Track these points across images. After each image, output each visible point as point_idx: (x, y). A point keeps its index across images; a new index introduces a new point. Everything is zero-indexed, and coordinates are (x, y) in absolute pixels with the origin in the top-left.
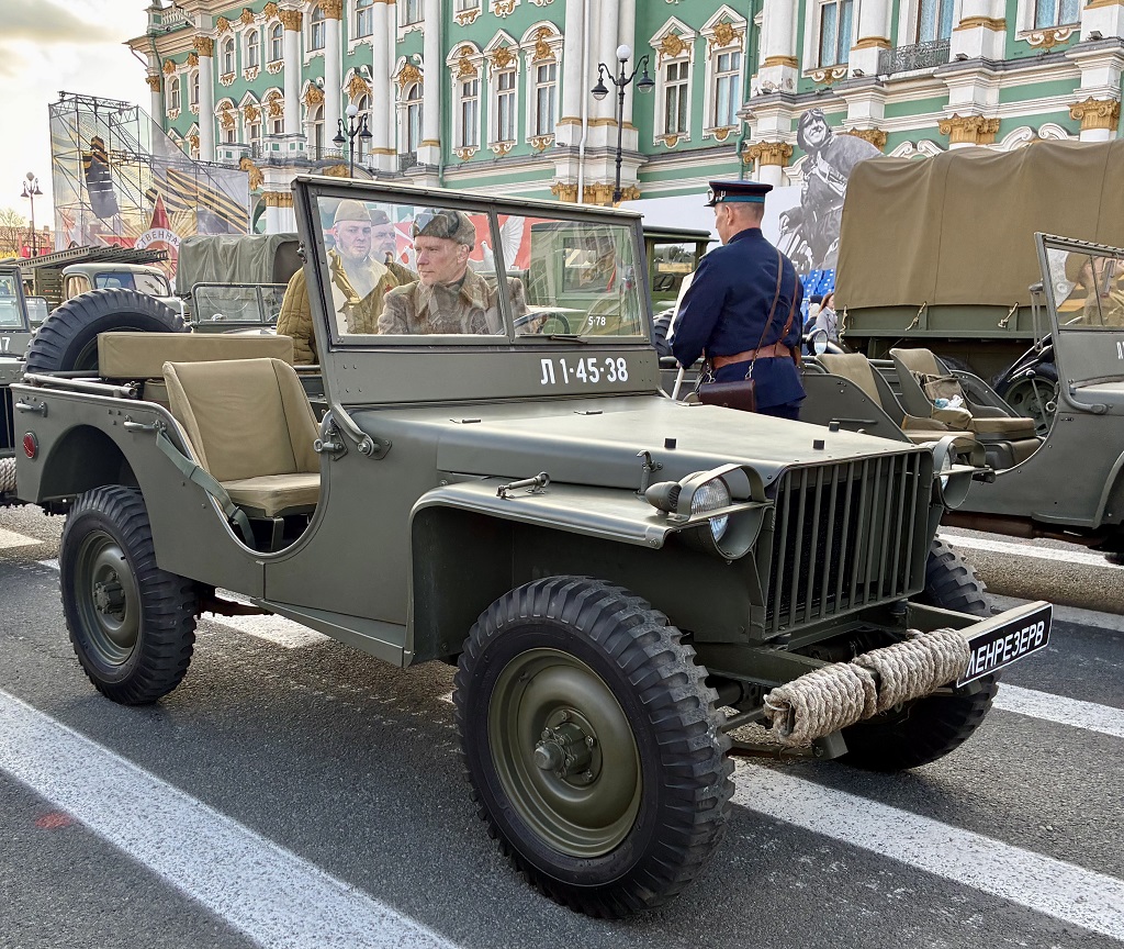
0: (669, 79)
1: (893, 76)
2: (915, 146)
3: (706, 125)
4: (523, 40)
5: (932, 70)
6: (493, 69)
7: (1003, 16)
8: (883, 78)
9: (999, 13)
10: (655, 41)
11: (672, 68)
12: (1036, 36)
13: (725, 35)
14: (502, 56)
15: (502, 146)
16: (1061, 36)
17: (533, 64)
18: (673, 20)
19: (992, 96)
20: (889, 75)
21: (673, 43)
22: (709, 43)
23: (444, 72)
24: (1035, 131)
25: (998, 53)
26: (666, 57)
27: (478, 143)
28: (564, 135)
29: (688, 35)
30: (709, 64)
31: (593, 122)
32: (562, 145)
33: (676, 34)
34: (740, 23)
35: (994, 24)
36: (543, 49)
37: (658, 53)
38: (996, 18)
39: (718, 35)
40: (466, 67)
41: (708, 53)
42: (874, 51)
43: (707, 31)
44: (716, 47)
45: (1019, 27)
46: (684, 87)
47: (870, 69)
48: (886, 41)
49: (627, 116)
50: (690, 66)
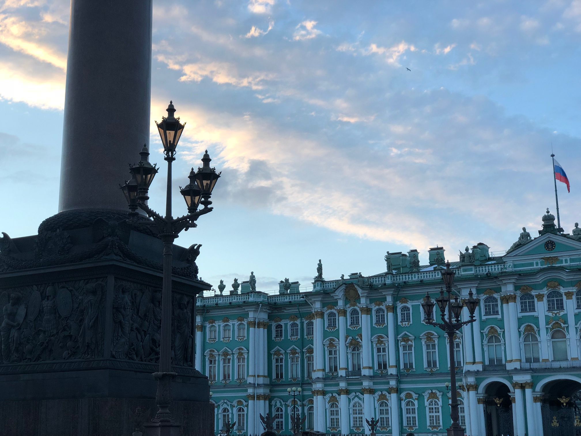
0: (276, 362)
1: (349, 377)
2: (356, 393)
3: (289, 377)
4: (234, 350)
5: (358, 377)
6: (222, 358)
7: (371, 366)
8: (347, 377)
9: (371, 365)
10: (272, 352)
11: (277, 360)
12: (379, 371)
13: (294, 353)
14: (226, 354)
15: (226, 381)
16: (384, 372)
17: (237, 358)
18: (277, 347)
19: (372, 383)
20: (348, 377)
21: (278, 353)
22: (289, 354)
23: (203, 357)
24: (382, 392)
25: (372, 374)
26: (275, 356)
27: (216, 379)
28: (250, 380)
29: (283, 352)
30: (289, 360)
31: (258, 376)
32: (250, 383)
33: (279, 351)
34: (298, 350)
35: (370, 368)
36: (241, 354)
37: (273, 355)
38: (370, 366)
39: (292, 353)
40: (212, 356)
41: (289, 357)
42: (344, 371)
43: (288, 351)
44: (291, 356)
45: (375, 369)
46: (281, 366)
47: (344, 375)
48: (346, 368)
49: (266, 374)
50: (283, 360)
